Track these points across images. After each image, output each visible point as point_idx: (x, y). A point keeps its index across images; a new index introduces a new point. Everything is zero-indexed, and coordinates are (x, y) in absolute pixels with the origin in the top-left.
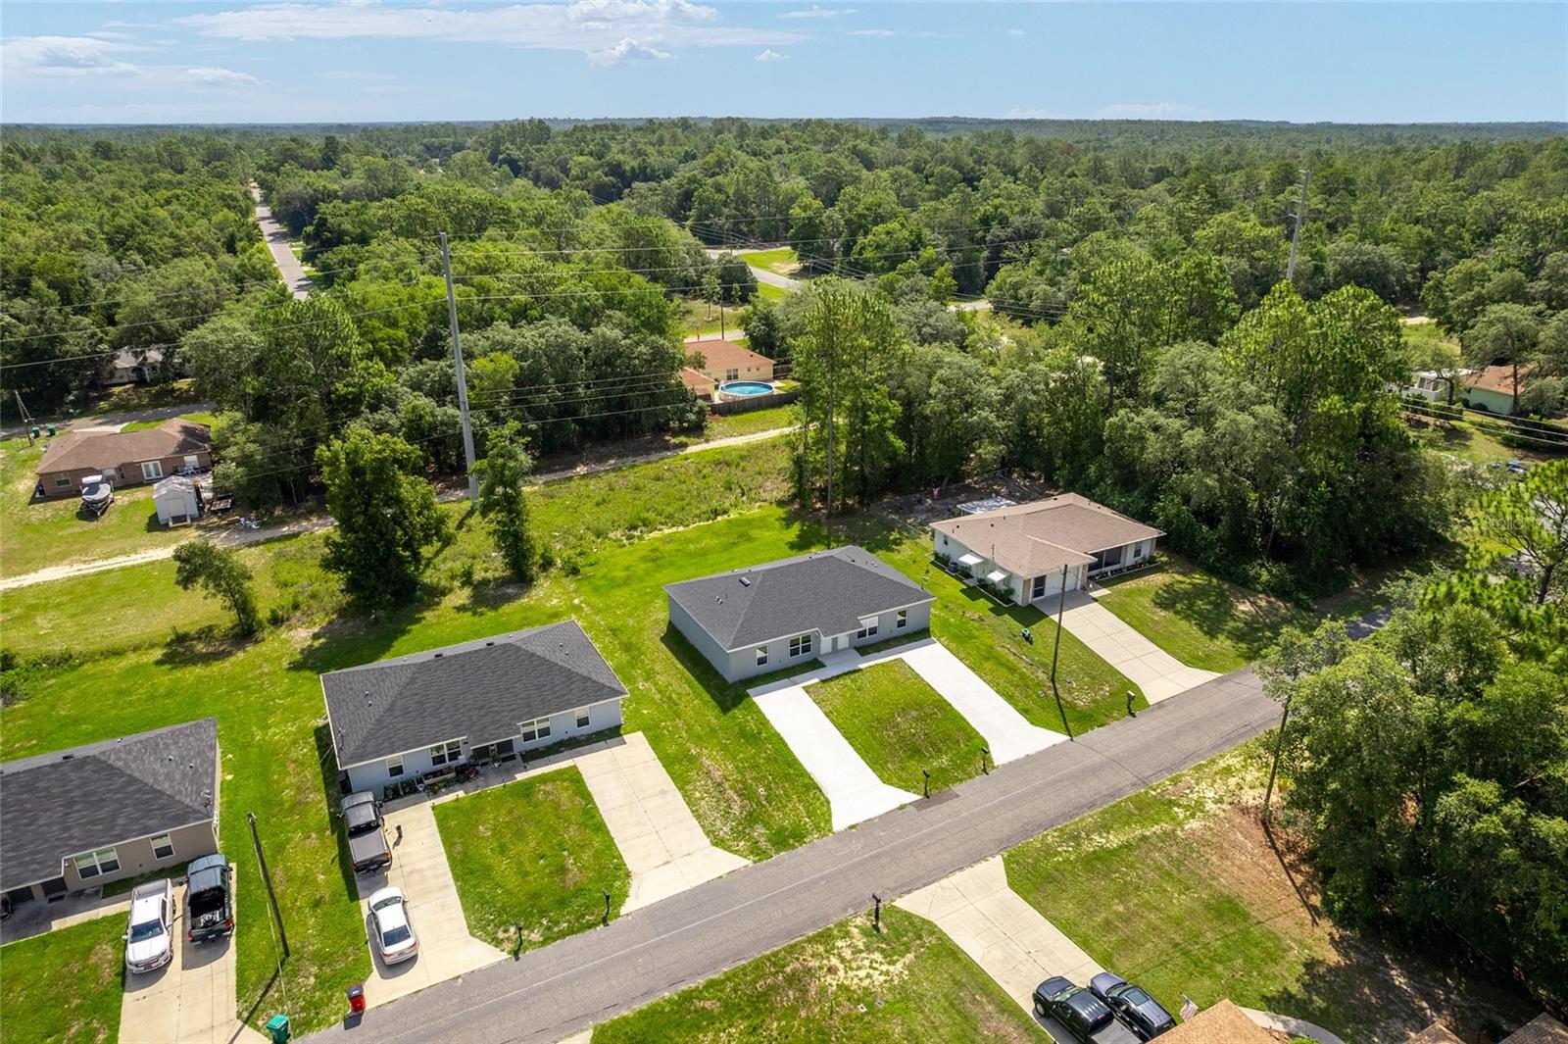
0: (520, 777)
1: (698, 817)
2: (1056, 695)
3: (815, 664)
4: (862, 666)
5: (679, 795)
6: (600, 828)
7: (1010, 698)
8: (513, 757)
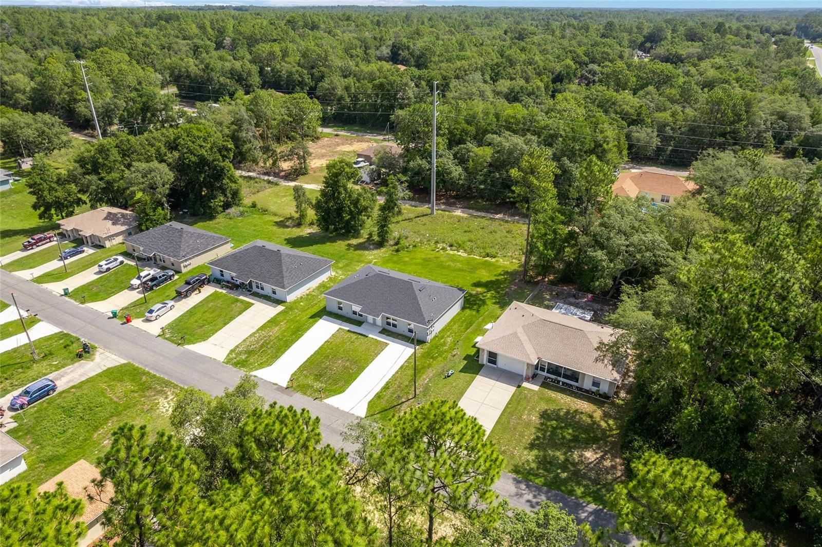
0: (241, 297)
1: (244, 340)
2: (403, 402)
3: (359, 323)
4: (370, 336)
5: (254, 330)
6: (225, 324)
7: (386, 387)
8: (250, 291)
